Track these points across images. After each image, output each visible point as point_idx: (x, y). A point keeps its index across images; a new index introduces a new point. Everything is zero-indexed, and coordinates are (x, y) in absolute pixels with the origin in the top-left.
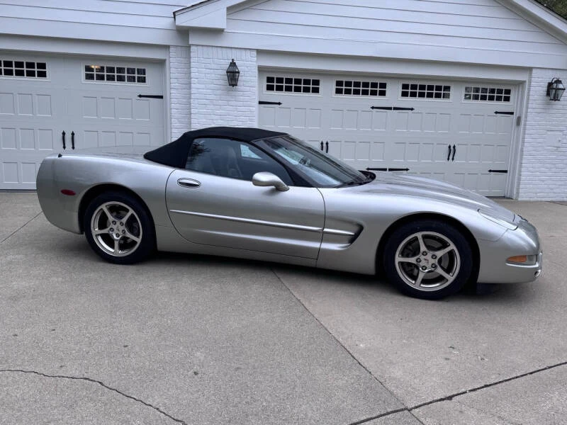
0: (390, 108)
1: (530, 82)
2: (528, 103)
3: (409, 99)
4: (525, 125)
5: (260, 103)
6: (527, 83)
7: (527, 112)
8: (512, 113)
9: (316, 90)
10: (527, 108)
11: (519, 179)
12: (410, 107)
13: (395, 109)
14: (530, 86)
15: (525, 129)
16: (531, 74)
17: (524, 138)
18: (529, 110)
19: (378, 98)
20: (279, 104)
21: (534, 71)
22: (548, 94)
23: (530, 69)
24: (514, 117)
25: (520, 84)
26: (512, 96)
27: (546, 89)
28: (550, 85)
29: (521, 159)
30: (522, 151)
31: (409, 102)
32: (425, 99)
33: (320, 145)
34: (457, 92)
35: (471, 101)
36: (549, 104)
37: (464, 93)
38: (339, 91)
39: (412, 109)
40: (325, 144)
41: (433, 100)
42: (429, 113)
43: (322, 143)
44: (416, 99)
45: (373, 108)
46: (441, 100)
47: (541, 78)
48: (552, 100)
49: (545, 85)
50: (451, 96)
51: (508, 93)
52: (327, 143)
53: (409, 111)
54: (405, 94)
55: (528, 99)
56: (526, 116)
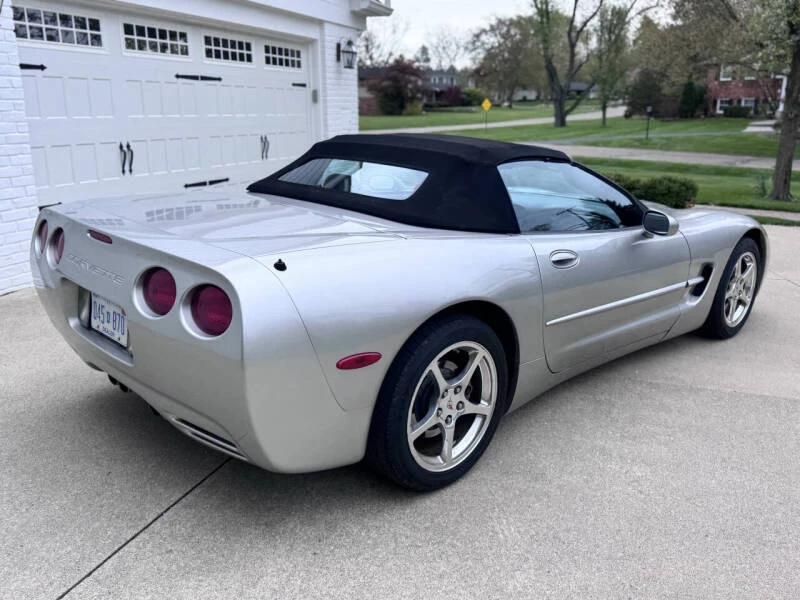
0: (195, 78)
1: (323, 41)
2: (324, 71)
3: (213, 61)
4: (325, 101)
5: (23, 66)
6: (319, 44)
7: (325, 84)
8: (304, 85)
9: (97, 40)
10: (324, 78)
12: (217, 76)
13: (204, 78)
14: (323, 47)
15: (325, 107)
16: (322, 29)
17: (326, 120)
18: (328, 81)
19: (179, 58)
20: (42, 68)
21: (326, 26)
22: (338, 59)
23: (320, 23)
24: (307, 92)
25: (309, 43)
26: (303, 59)
27: (334, 52)
28: (339, 46)
31: (215, 66)
32: (230, 63)
33: (119, 150)
34: (258, 53)
35: (271, 67)
36: (339, 72)
37: (264, 55)
38: (130, 44)
39: (219, 79)
40: (125, 148)
41: (238, 64)
42: (237, 86)
43: (121, 147)
44: (222, 62)
45: (178, 76)
46: (245, 64)
47: (331, 37)
48: (346, 67)
49: (335, 46)
50: (254, 58)
51: (299, 56)
52: (128, 146)
53: (217, 82)
54: (209, 53)
55: (324, 65)
56: (325, 90)
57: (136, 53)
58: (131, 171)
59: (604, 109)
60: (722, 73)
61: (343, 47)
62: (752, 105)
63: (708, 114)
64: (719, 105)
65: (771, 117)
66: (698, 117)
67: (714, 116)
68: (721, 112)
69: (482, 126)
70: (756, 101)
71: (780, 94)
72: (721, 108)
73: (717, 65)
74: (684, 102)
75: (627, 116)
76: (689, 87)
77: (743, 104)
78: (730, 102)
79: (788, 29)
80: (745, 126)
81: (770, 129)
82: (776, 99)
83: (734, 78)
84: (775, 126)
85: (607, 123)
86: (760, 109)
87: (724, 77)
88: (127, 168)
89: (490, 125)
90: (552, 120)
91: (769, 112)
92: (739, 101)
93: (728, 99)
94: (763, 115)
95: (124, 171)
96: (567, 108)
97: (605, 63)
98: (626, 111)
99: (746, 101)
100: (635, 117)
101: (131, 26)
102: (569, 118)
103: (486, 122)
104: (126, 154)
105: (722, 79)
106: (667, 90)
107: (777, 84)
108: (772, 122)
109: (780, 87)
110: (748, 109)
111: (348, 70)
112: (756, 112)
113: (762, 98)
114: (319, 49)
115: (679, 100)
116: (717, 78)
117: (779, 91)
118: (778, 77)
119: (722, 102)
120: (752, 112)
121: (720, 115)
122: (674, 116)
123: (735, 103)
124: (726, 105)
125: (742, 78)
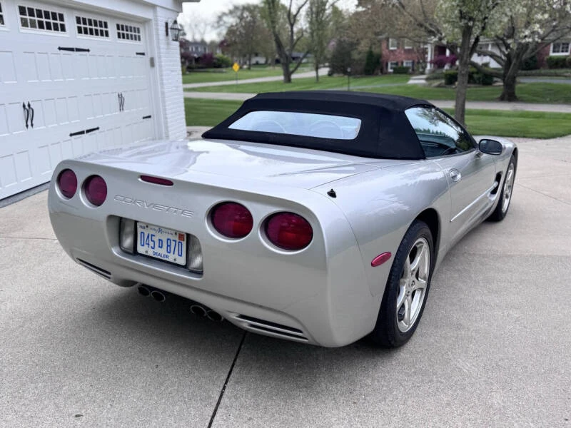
0: (72, 50)
1: (157, 20)
2: (158, 43)
3: (83, 36)
4: (160, 66)
6: (153, 22)
7: (159, 53)
8: (143, 54)
10: (159, 48)
11: (166, 123)
12: (87, 48)
13: (78, 50)
14: (157, 25)
15: (161, 71)
16: (155, 12)
17: (162, 80)
18: (162, 51)
19: (59, 34)
21: (158, 9)
22: (167, 34)
23: (153, 6)
24: (146, 59)
26: (142, 34)
27: (164, 29)
28: (167, 24)
29: (164, 102)
30: (163, 93)
31: (84, 40)
32: (94, 38)
33: (22, 108)
34: (112, 29)
35: (122, 41)
36: (168, 44)
37: (117, 31)
38: (24, 23)
39: (88, 51)
40: (27, 107)
41: (99, 38)
42: (100, 56)
43: (24, 106)
44: (88, 37)
45: (60, 49)
46: (104, 39)
47: (162, 17)
48: (174, 40)
49: (164, 25)
50: (110, 34)
51: (139, 32)
52: (29, 105)
53: (87, 53)
54: (80, 30)
55: (158, 39)
56: (160, 58)
57: (29, 30)
58: (32, 125)
59: (317, 69)
60: (390, 44)
61: (170, 26)
62: (410, 65)
63: (383, 72)
64: (389, 65)
65: (423, 73)
66: (377, 74)
67: (387, 73)
68: (391, 70)
69: (234, 82)
70: (413, 63)
71: (427, 58)
72: (391, 68)
73: (387, 39)
74: (368, 64)
75: (330, 74)
76: (370, 54)
77: (405, 65)
78: (397, 64)
79: (459, 15)
80: (408, 80)
81: (423, 82)
82: (425, 62)
83: (398, 48)
84: (427, 79)
85: (320, 80)
86: (415, 68)
87: (392, 46)
88: (29, 123)
89: (240, 82)
90: (282, 78)
91: (421, 70)
92: (402, 63)
93: (395, 62)
94: (417, 72)
95: (27, 126)
96: (291, 69)
97: (316, 38)
98: (329, 72)
99: (407, 63)
100: (335, 75)
101: (24, 8)
102: (294, 76)
103: (237, 79)
104: (28, 111)
105: (391, 48)
106: (355, 56)
107: (425, 52)
108: (424, 77)
109: (427, 53)
110: (408, 68)
111: (175, 42)
112: (413, 70)
113: (416, 60)
114: (154, 27)
115: (364, 63)
116: (388, 47)
117: (426, 56)
118: (426, 46)
119: (392, 64)
120: (411, 70)
121: (390, 73)
122: (361, 74)
123: (400, 64)
124: (394, 66)
125: (403, 48)
